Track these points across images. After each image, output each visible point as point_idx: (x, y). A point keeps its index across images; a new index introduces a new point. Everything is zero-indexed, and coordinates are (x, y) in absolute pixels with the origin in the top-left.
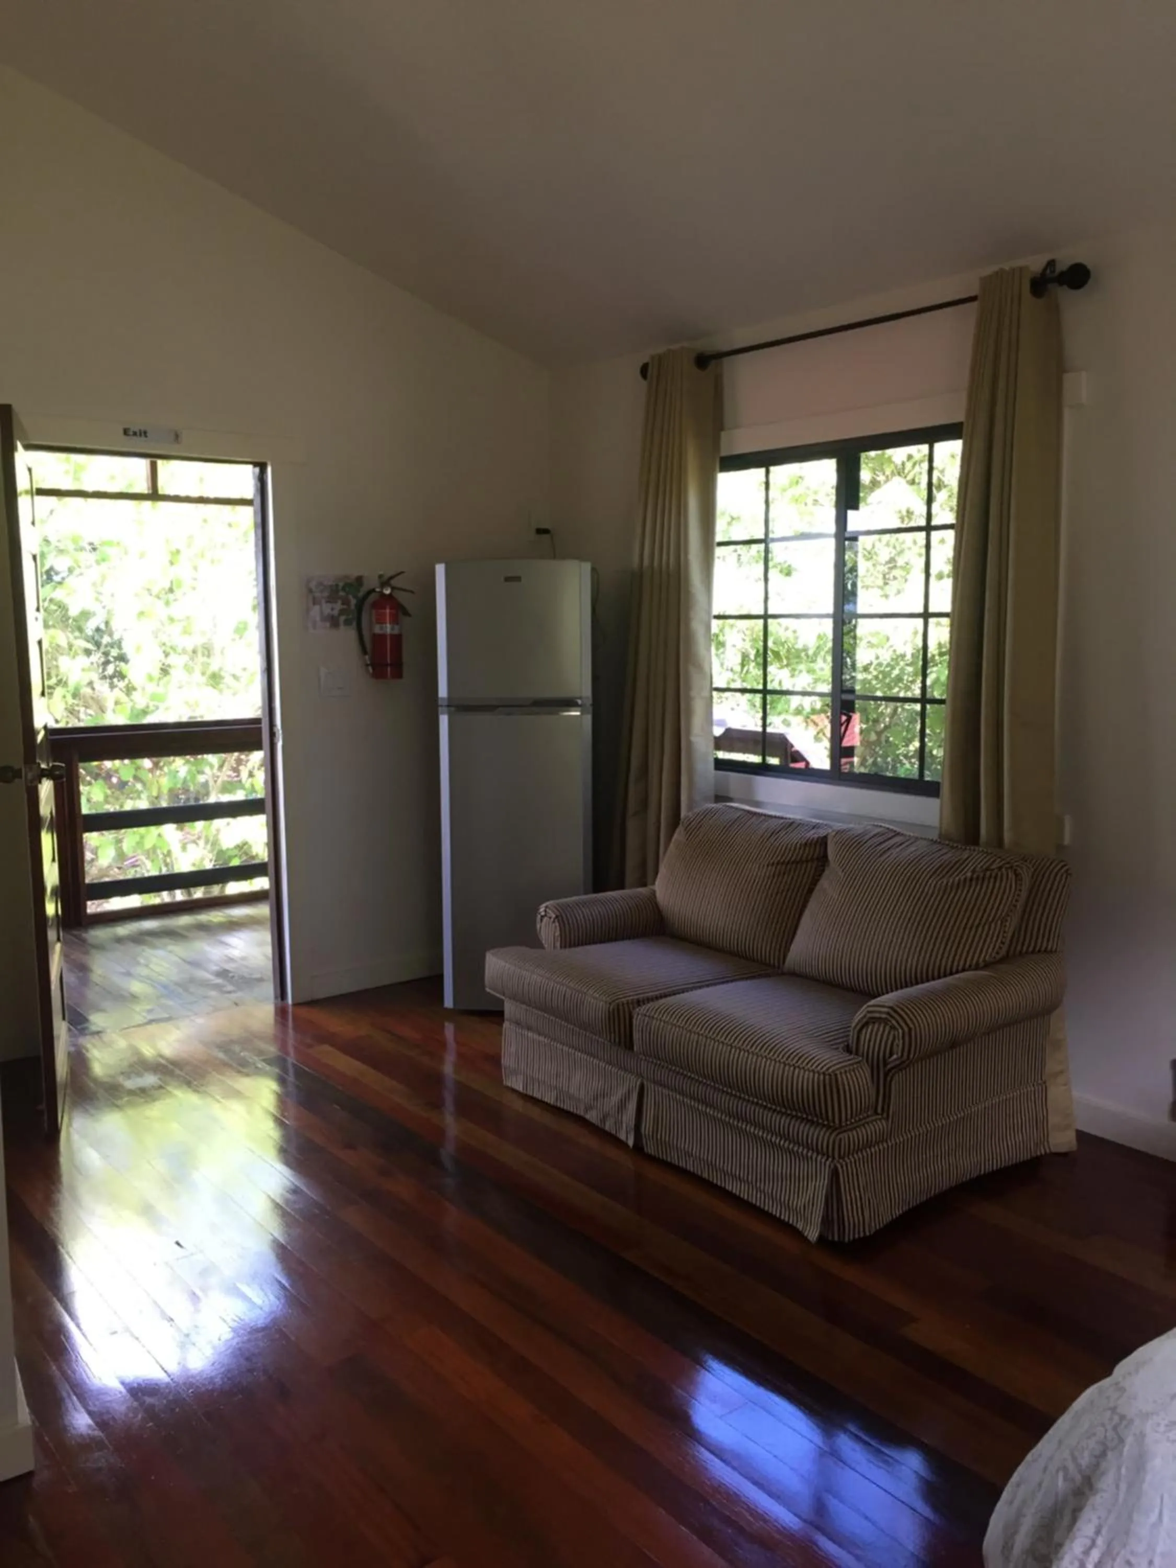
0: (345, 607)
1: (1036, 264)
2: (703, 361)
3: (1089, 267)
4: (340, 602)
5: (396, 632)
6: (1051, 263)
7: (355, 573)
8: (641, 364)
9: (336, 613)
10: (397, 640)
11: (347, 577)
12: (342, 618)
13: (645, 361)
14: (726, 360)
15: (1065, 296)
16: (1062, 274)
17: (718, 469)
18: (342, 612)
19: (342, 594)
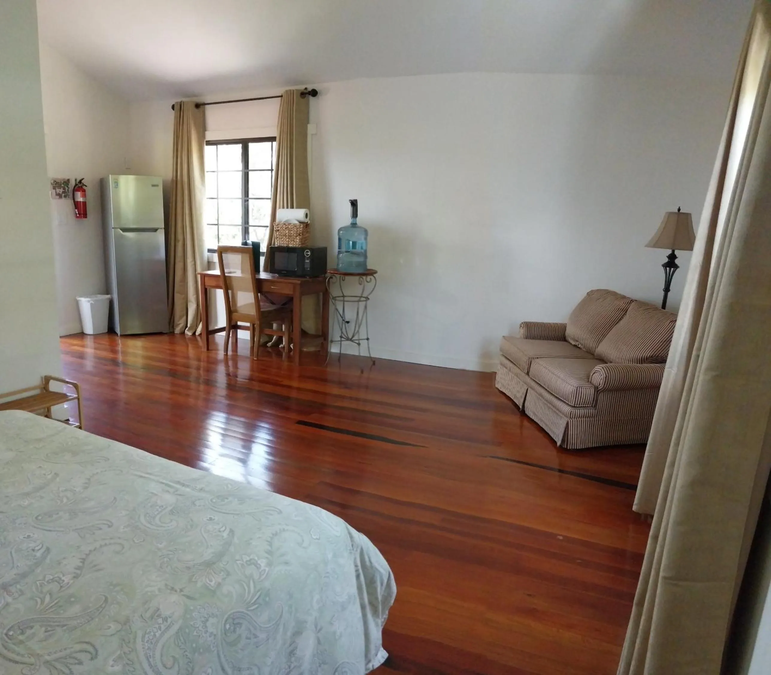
0: (64, 191)
1: (302, 87)
2: (198, 106)
3: (317, 90)
4: (62, 188)
5: (84, 201)
6: (306, 89)
7: (67, 178)
8: (172, 104)
9: (61, 193)
10: (85, 203)
11: (64, 179)
12: (63, 195)
13: (174, 103)
14: (207, 106)
15: (311, 98)
16: (309, 92)
17: (205, 144)
18: (63, 192)
19: (62, 185)
